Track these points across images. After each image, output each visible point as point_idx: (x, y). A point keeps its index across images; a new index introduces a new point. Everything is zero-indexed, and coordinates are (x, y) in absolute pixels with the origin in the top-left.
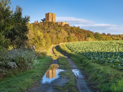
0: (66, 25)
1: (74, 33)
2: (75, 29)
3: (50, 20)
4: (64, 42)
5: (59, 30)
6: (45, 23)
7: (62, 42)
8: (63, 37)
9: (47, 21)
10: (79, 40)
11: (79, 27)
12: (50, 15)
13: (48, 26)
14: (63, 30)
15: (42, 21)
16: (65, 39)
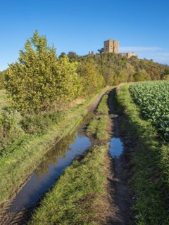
0: (133, 57)
1: (145, 68)
2: (147, 62)
3: (111, 51)
4: (128, 81)
5: (123, 64)
6: (104, 55)
7: (124, 82)
8: (127, 74)
9: (106, 52)
10: (153, 79)
11: (152, 60)
12: (111, 43)
13: (107, 58)
14: (128, 65)
15: (98, 52)
16: (130, 77)
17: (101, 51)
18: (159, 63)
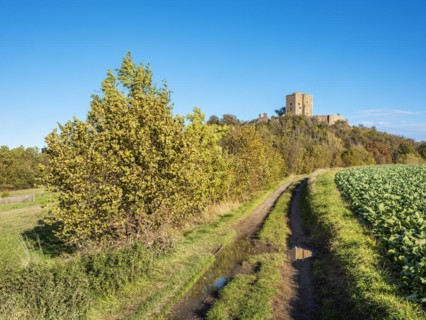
0: (338, 122)
1: (363, 143)
2: (364, 132)
3: (298, 112)
4: (331, 166)
5: (320, 135)
6: (286, 119)
7: (324, 167)
8: (329, 153)
9: (290, 114)
10: (378, 162)
11: (374, 128)
12: (298, 99)
13: (291, 125)
14: (331, 136)
15: (276, 115)
16: (334, 157)
17: (280, 113)
18: (388, 133)
